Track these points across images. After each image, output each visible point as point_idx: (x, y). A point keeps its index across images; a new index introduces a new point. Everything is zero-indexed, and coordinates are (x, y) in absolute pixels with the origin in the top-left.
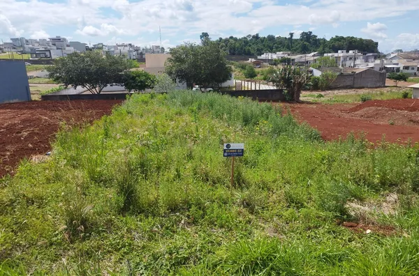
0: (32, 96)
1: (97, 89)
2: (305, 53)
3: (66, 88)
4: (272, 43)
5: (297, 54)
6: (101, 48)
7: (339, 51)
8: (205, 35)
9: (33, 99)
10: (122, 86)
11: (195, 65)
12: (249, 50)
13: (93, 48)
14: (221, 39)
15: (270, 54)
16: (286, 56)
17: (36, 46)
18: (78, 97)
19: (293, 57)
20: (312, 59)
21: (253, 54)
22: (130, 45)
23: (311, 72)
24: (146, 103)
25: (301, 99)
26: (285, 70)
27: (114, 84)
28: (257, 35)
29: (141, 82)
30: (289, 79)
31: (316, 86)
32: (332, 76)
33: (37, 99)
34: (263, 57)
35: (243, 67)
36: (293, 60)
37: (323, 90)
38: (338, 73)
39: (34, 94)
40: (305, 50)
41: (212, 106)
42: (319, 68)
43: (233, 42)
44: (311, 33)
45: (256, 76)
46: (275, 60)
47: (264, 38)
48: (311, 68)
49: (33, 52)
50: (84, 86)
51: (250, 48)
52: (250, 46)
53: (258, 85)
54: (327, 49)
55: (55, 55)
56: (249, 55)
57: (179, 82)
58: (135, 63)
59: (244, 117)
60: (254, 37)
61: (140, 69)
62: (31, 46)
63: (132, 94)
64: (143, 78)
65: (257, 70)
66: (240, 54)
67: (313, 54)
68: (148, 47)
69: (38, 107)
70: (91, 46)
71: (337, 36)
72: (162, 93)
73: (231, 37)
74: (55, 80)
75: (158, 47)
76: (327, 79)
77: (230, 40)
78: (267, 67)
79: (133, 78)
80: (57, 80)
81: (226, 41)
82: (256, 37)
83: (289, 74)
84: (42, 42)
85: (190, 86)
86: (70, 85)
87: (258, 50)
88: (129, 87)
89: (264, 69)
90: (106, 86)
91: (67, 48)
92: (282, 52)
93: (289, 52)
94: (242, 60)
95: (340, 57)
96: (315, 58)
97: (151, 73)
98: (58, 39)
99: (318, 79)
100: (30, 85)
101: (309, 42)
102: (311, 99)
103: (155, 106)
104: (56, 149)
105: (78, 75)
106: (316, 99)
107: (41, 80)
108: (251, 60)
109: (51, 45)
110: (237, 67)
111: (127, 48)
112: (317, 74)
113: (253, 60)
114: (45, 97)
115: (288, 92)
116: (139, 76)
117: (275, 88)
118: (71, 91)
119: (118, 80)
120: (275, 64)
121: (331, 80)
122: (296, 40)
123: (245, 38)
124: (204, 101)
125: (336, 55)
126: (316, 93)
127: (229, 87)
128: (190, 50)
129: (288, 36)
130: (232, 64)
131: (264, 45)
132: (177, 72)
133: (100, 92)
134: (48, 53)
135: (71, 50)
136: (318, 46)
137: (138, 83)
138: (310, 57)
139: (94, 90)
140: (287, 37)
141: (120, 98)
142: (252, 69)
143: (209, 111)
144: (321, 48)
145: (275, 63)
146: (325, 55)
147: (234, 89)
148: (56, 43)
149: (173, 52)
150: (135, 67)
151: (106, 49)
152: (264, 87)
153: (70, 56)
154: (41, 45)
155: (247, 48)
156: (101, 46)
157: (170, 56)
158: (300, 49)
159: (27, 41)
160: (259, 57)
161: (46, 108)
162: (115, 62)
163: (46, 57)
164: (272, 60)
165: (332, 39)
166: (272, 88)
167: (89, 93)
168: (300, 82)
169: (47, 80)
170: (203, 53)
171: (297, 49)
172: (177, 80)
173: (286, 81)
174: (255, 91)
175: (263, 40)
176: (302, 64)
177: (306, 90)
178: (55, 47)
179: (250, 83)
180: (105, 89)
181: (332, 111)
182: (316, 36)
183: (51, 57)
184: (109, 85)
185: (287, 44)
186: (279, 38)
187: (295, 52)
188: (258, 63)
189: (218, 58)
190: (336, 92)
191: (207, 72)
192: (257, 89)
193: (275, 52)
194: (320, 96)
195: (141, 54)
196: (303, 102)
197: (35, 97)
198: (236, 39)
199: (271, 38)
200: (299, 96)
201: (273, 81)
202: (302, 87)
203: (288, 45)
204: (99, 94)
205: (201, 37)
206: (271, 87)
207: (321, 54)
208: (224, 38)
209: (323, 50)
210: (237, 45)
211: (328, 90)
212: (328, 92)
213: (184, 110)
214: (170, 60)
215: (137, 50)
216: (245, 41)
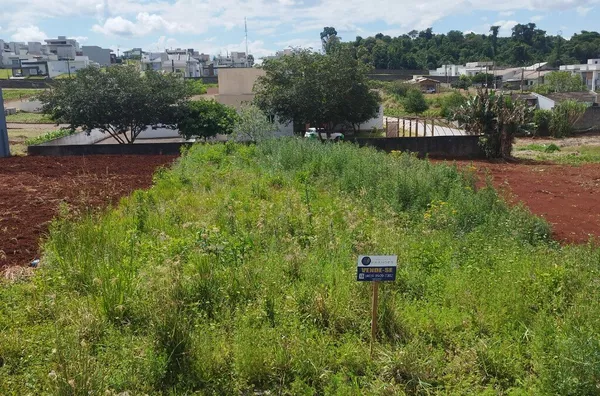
0: (11, 147)
1: (128, 133)
2: (521, 64)
3: (71, 133)
4: (457, 47)
5: (505, 67)
6: (138, 58)
7: (590, 61)
8: (329, 32)
9: (13, 154)
10: (174, 128)
11: (309, 91)
12: (412, 58)
13: (124, 58)
14: (359, 39)
15: (453, 67)
16: (484, 70)
17: (23, 54)
18: (93, 149)
19: (499, 73)
20: (536, 75)
21: (421, 67)
22: (191, 51)
23: (535, 101)
24: (217, 161)
25: (515, 153)
26: (482, 100)
27: (160, 125)
28: (429, 30)
29: (209, 121)
30: (491, 115)
31: (545, 128)
32: (576, 109)
33: (20, 153)
34: (440, 72)
35: (402, 92)
36: (499, 78)
37: (558, 136)
38: (587, 104)
39: (14, 143)
40: (522, 59)
41: (340, 168)
42: (549, 94)
43: (383, 44)
44: (533, 25)
45: (426, 108)
46: (464, 79)
47: (443, 35)
48: (534, 95)
49: (16, 65)
50: (105, 129)
51: (415, 56)
52: (415, 51)
53: (429, 126)
54: (565, 56)
55: (56, 70)
56: (414, 68)
57: (281, 121)
58: (199, 85)
59: (401, 193)
60: (422, 34)
61: (208, 98)
62: (13, 54)
63: (191, 144)
64: (211, 115)
65: (428, 97)
66: (395, 67)
67: (537, 66)
68: (224, 55)
69: (21, 169)
70: (119, 53)
71: (584, 32)
72: (248, 143)
73: (379, 36)
74: (52, 119)
75: (241, 55)
76: (567, 115)
77: (378, 41)
78: (447, 93)
79: (195, 115)
80: (57, 118)
81: (370, 42)
82: (427, 34)
83: (490, 105)
84: (33, 47)
85: (300, 130)
86: (79, 128)
87: (430, 59)
88: (187, 131)
89: (442, 96)
90: (144, 128)
91: (77, 58)
92: (476, 64)
93: (491, 63)
94: (399, 77)
95: (591, 72)
96: (542, 73)
97: (227, 105)
98: (62, 43)
99: (548, 115)
100: (8, 126)
101: (529, 43)
102: (534, 155)
103: (233, 168)
104: (49, 254)
105: (94, 108)
106: (545, 155)
107: (29, 117)
108: (417, 79)
109: (48, 52)
110: (390, 91)
111: (185, 58)
112: (546, 104)
113: (421, 79)
114: (35, 150)
115: (489, 142)
116: (205, 111)
117: (463, 133)
118: (82, 138)
119: (168, 117)
120: (464, 86)
121: (575, 117)
122: (505, 40)
123: (405, 36)
124: (325, 160)
125: (583, 68)
126: (544, 143)
127: (374, 131)
128: (300, 61)
129: (489, 33)
130: (381, 86)
131: (442, 51)
132: (276, 102)
133: (133, 139)
134: (42, 68)
135: (84, 61)
136: (547, 52)
137: (204, 124)
138: (531, 71)
139: (122, 136)
140: (487, 34)
141: (171, 151)
142: (419, 96)
143: (335, 180)
144: (553, 55)
145: (462, 83)
146: (562, 68)
147: (384, 135)
148: (59, 49)
149: (269, 64)
150: (199, 93)
151: (147, 60)
152: (441, 131)
153: (82, 73)
154: (31, 53)
155: (409, 55)
156: (138, 53)
157: (263, 73)
158: (512, 57)
159: (7, 46)
160: (432, 73)
161: (34, 171)
162: (162, 85)
163: (39, 74)
164: (457, 78)
165: (576, 37)
166: (457, 133)
167: (112, 141)
168: (512, 123)
169: (40, 117)
170: (325, 68)
171: (507, 57)
172: (277, 118)
173: (484, 118)
174: (425, 138)
175: (441, 39)
176: (516, 85)
177: (523, 136)
178: (55, 57)
179: (414, 123)
180: (142, 134)
181: (577, 180)
182: (543, 32)
183: (47, 74)
184: (149, 127)
185: (487, 47)
186: (471, 36)
187: (503, 62)
188: (431, 84)
189: (353, 77)
190: (584, 140)
191: (333, 102)
192: (429, 134)
193: (463, 64)
194: (553, 148)
195: (211, 68)
196: (518, 161)
197: (17, 150)
198: (388, 39)
199: (455, 37)
200: (509, 149)
201: (461, 120)
202: (515, 131)
203: (489, 49)
204: (131, 144)
205: (323, 35)
206: (454, 131)
207: (555, 65)
208: (365, 37)
209: (558, 58)
210: (391, 49)
211: (568, 137)
212: (569, 140)
213: (287, 177)
214: (264, 81)
215: (203, 59)
216: (405, 43)
